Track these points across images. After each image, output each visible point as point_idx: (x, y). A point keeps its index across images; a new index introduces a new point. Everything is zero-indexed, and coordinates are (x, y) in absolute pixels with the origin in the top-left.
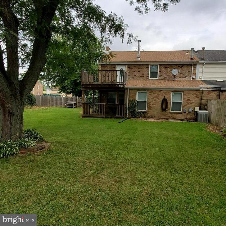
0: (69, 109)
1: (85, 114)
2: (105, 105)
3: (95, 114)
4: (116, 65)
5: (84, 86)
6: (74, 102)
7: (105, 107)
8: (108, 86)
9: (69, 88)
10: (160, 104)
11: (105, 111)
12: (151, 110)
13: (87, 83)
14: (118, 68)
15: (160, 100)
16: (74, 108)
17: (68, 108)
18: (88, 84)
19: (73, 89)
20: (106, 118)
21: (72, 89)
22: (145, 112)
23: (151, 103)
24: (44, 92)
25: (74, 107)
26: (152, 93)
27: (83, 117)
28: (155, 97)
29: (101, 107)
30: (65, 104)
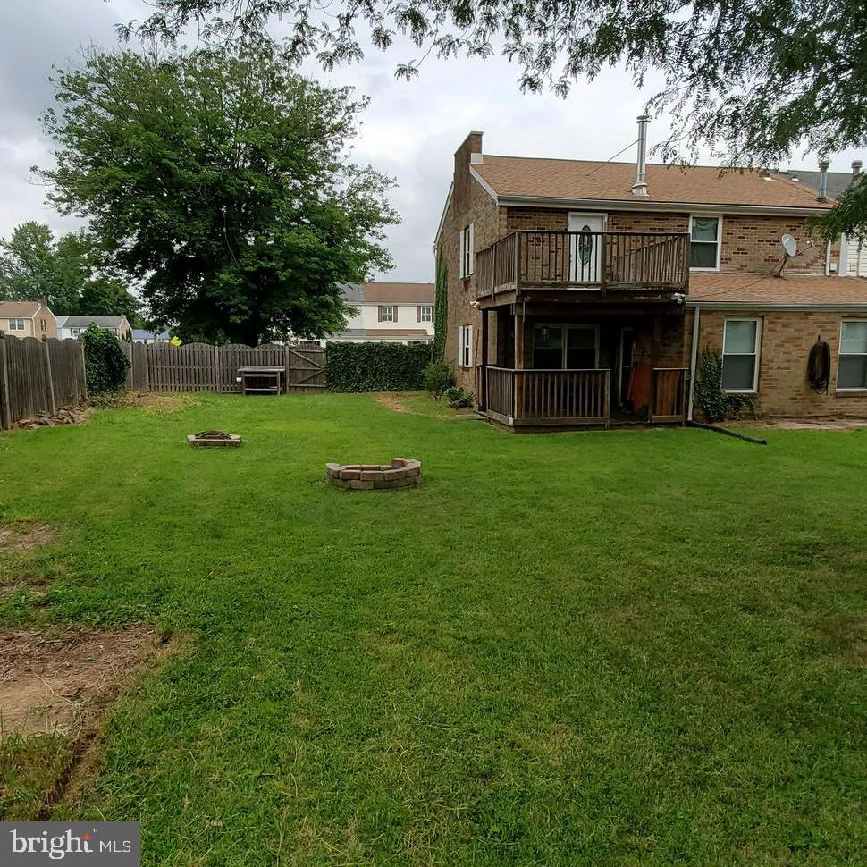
2: (609, 376)
4: (566, 211)
7: (608, 383)
8: (625, 299)
10: (804, 363)
12: (772, 388)
13: (544, 285)
14: (575, 225)
15: (803, 349)
20: (612, 427)
22: (752, 396)
23: (772, 361)
25: (279, 389)
26: (779, 326)
27: (521, 428)
28: (790, 340)
29: (592, 383)
30: (239, 379)
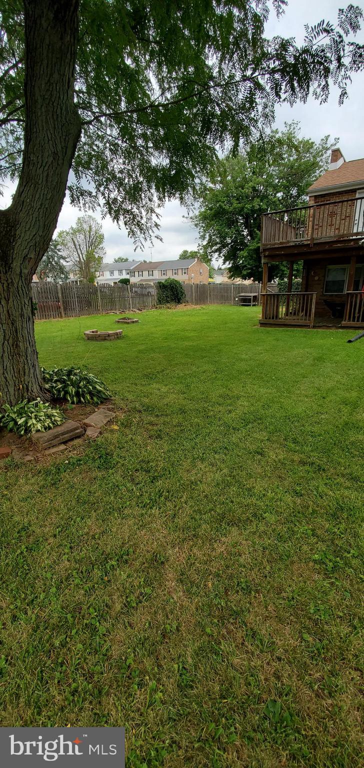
0: (241, 309)
1: (266, 318)
2: (315, 296)
3: (291, 320)
5: (267, 253)
6: (253, 295)
7: (314, 301)
9: (245, 266)
11: (313, 310)
13: (275, 244)
16: (253, 305)
17: (242, 307)
18: (277, 246)
19: (254, 268)
20: (314, 327)
21: (251, 269)
24: (210, 280)
25: (252, 303)
27: (263, 324)
29: (305, 301)
30: (237, 299)
